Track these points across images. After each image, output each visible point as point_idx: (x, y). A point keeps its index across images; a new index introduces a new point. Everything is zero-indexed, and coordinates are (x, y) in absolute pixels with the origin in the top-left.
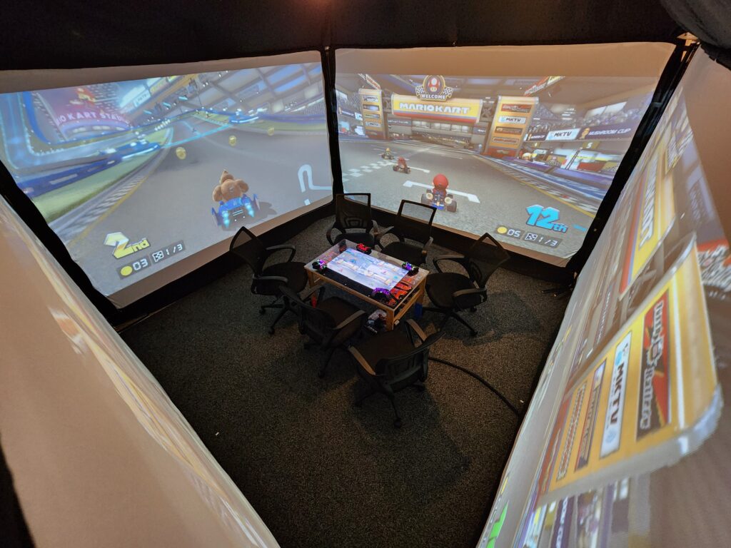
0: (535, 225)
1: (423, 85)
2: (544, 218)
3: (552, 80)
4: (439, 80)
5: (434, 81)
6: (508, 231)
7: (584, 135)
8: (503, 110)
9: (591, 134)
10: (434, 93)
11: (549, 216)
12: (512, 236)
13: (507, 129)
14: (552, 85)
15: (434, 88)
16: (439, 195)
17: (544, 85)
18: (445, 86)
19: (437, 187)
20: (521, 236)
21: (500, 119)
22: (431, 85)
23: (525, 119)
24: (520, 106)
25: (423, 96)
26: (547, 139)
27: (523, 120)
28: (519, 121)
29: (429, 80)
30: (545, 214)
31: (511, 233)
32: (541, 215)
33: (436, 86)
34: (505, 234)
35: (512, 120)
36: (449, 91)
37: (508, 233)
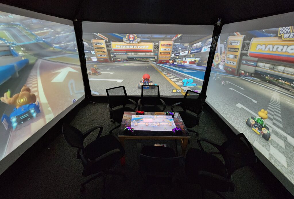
0: (186, 86)
1: (127, 38)
2: (188, 82)
3: (179, 36)
4: (133, 36)
5: (131, 36)
6: (177, 90)
7: (189, 52)
8: (162, 46)
9: (191, 52)
10: (132, 41)
11: (190, 81)
12: (179, 92)
13: (164, 53)
14: (179, 37)
15: (132, 39)
16: (146, 83)
17: (177, 37)
18: (136, 38)
19: (145, 79)
20: (182, 91)
21: (161, 49)
22: (130, 38)
23: (170, 49)
24: (167, 45)
25: (127, 42)
26: (180, 55)
27: (170, 50)
28: (168, 49)
29: (129, 36)
30: (189, 81)
31: (178, 91)
32: (187, 82)
33: (133, 38)
34: (176, 92)
35: (165, 49)
36: (139, 40)
37: (177, 92)
